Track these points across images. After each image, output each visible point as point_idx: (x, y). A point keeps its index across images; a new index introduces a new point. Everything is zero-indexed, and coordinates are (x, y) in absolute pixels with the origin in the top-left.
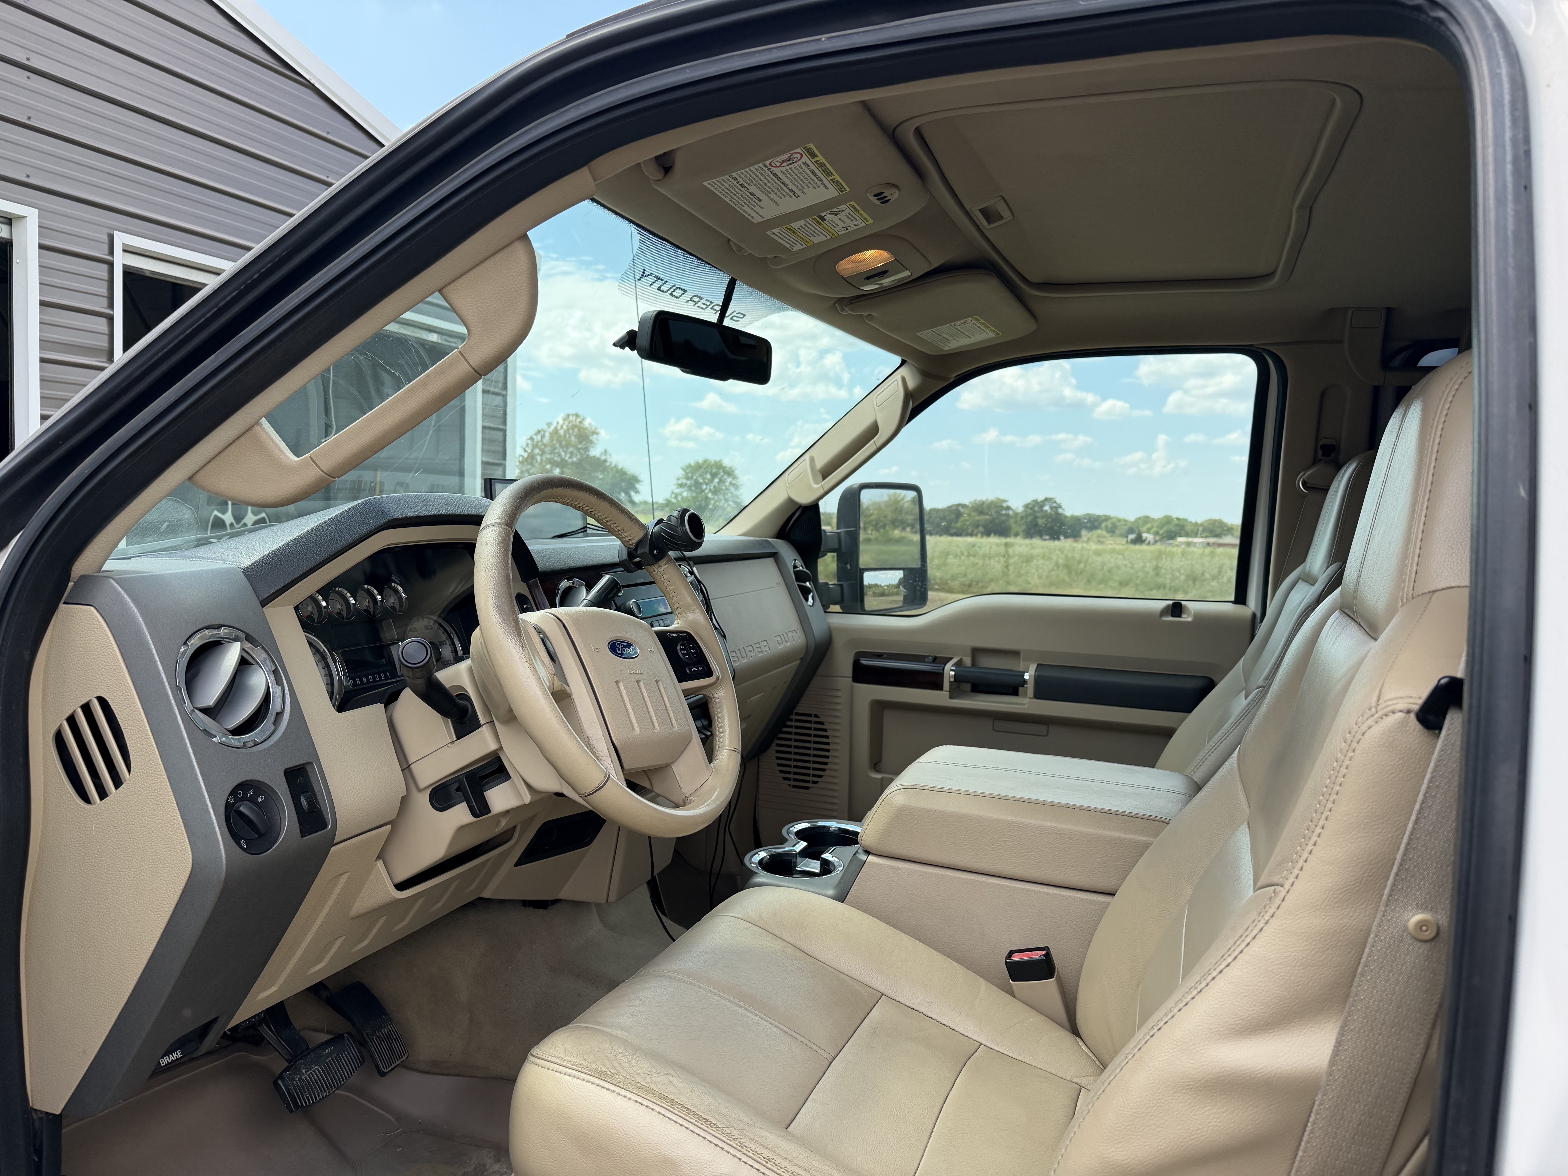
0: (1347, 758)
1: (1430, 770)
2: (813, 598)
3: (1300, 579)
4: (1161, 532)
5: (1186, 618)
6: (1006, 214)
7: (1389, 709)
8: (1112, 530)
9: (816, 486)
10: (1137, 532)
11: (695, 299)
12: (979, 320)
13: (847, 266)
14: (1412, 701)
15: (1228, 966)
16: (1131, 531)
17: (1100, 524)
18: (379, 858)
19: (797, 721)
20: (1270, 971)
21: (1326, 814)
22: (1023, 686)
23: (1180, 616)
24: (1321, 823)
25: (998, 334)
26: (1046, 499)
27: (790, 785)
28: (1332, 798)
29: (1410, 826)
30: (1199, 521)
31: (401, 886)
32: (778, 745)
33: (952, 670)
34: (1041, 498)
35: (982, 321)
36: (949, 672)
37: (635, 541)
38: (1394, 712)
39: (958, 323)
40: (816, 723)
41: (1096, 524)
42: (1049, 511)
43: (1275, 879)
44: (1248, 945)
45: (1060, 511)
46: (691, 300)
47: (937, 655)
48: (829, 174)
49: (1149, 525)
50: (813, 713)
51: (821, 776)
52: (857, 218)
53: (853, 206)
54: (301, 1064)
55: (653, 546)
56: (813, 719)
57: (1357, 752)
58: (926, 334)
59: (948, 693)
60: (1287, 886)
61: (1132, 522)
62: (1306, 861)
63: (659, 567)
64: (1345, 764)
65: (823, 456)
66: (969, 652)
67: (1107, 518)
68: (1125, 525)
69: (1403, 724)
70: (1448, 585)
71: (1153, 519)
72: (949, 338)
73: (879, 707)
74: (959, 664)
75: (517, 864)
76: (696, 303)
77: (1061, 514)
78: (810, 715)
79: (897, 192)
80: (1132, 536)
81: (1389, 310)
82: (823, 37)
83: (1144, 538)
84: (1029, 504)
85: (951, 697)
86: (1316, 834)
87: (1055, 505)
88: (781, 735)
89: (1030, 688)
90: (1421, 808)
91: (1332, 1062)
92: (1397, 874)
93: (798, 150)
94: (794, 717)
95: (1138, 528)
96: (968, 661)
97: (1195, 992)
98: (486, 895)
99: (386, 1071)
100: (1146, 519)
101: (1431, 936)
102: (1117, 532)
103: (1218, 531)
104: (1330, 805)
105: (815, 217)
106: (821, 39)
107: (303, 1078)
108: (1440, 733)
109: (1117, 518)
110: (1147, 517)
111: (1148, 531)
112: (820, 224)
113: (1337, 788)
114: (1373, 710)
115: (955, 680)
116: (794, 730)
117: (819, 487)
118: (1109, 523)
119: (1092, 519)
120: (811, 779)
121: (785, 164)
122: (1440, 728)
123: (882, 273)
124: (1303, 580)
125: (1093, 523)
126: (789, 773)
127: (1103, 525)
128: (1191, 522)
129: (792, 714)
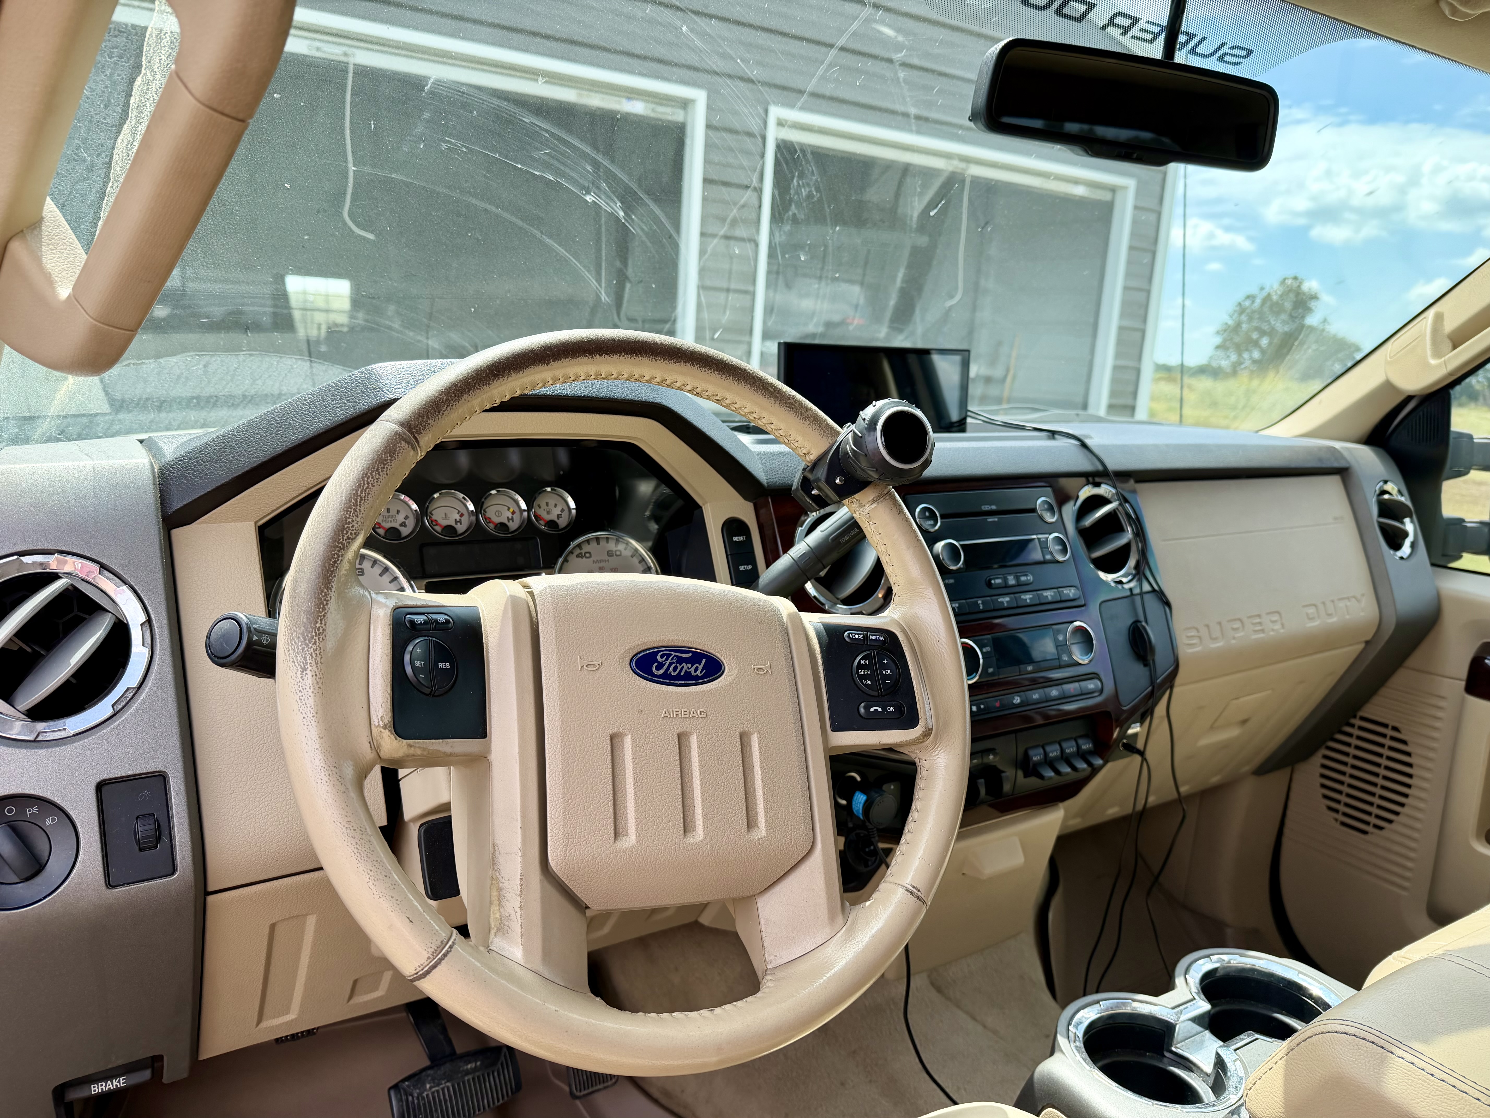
2: (1413, 545)
9: (1433, 362)
19: (1361, 728)
27: (1336, 820)
32: (1325, 757)
40: (1393, 738)
50: (1391, 723)
51: (1390, 821)
54: (428, 1076)
56: (1390, 732)
78: (1386, 726)
88: (1331, 744)
94: (1357, 722)
99: (578, 1094)
107: (425, 1094)
116: (1354, 742)
120: (1373, 820)
126: (1338, 802)
129: (1355, 717)
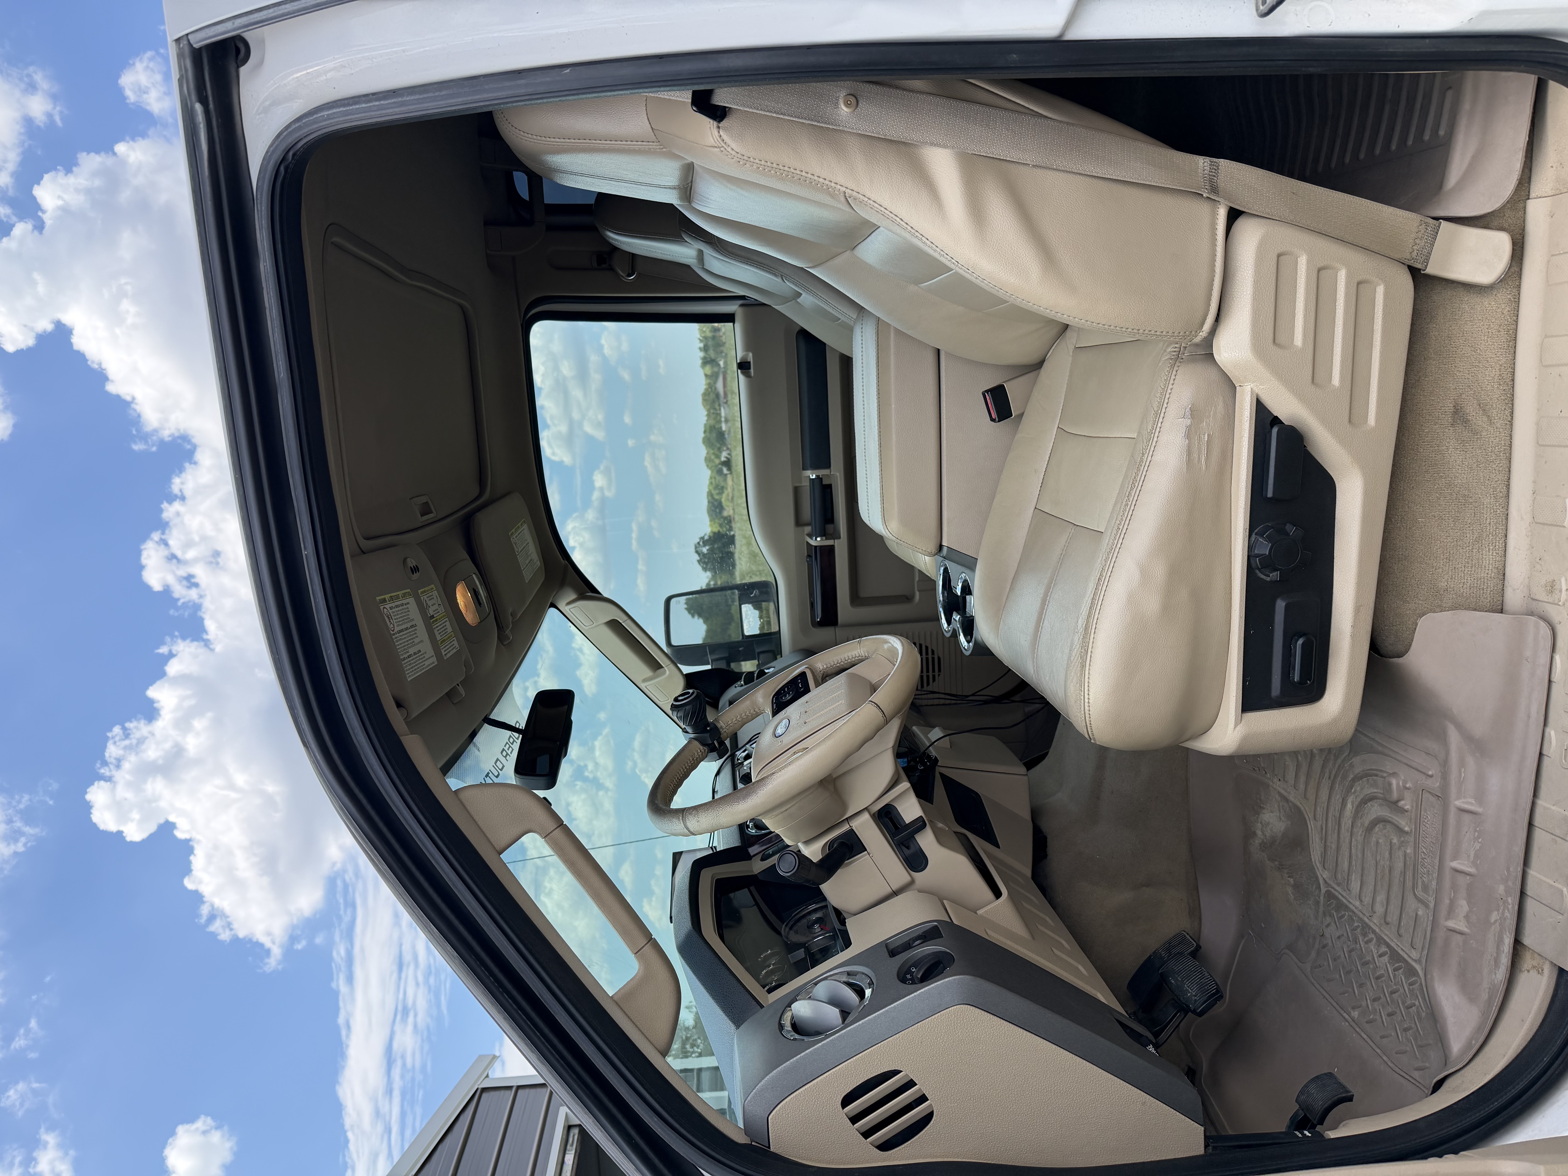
0: (755, 161)
1: (751, 110)
2: (768, 668)
3: (703, 268)
4: (718, 445)
5: (750, 357)
6: (424, 499)
7: (719, 139)
8: (721, 489)
9: (668, 672)
10: (720, 466)
11: (504, 754)
12: (513, 533)
13: (470, 616)
14: (712, 127)
15: (902, 220)
16: (720, 472)
17: (716, 500)
18: (976, 913)
20: (898, 192)
21: (792, 170)
22: (821, 478)
23: (750, 362)
24: (798, 172)
25: (524, 522)
26: (697, 552)
27: (939, 675)
28: (782, 168)
29: (786, 118)
30: (705, 413)
31: (998, 894)
33: (816, 539)
34: (697, 557)
35: (513, 530)
36: (817, 541)
37: (702, 748)
38: (721, 136)
39: (516, 549)
41: (716, 504)
42: (707, 547)
43: (843, 199)
44: (886, 209)
45: (706, 538)
46: (505, 757)
47: (806, 555)
48: (397, 597)
49: (713, 457)
52: (431, 594)
53: (422, 593)
54: (1183, 998)
55: (704, 731)
57: (749, 156)
58: (527, 575)
59: (836, 540)
60: (844, 189)
61: (712, 472)
62: (825, 179)
63: (721, 727)
64: (759, 162)
65: (640, 669)
66: (800, 529)
67: (710, 494)
68: (715, 478)
69: (726, 129)
70: (647, 121)
71: (708, 453)
72: (530, 558)
73: (856, 599)
74: (810, 536)
75: (998, 846)
76: (507, 754)
77: (710, 537)
79: (408, 559)
80: (725, 471)
81: (487, 223)
82: (304, 553)
83: (725, 459)
84: (703, 567)
85: (839, 538)
86: (806, 175)
87: (701, 543)
89: (822, 472)
90: (775, 112)
91: (945, 147)
92: (819, 122)
93: (382, 608)
95: (716, 466)
96: (808, 529)
97: (923, 238)
98: (1028, 872)
99: (1195, 945)
100: (708, 460)
101: (853, 97)
102: (722, 484)
103: (712, 396)
104: (786, 169)
105: (432, 621)
106: (306, 555)
107: (1194, 994)
108: (728, 107)
109: (709, 486)
110: (706, 459)
111: (718, 457)
112: (436, 620)
113: (775, 165)
114: (722, 149)
115: (825, 536)
117: (669, 670)
118: (714, 492)
119: (713, 508)
121: (391, 621)
122: (725, 107)
123: (475, 594)
124: (703, 265)
125: (716, 508)
127: (717, 497)
128: (707, 421)
